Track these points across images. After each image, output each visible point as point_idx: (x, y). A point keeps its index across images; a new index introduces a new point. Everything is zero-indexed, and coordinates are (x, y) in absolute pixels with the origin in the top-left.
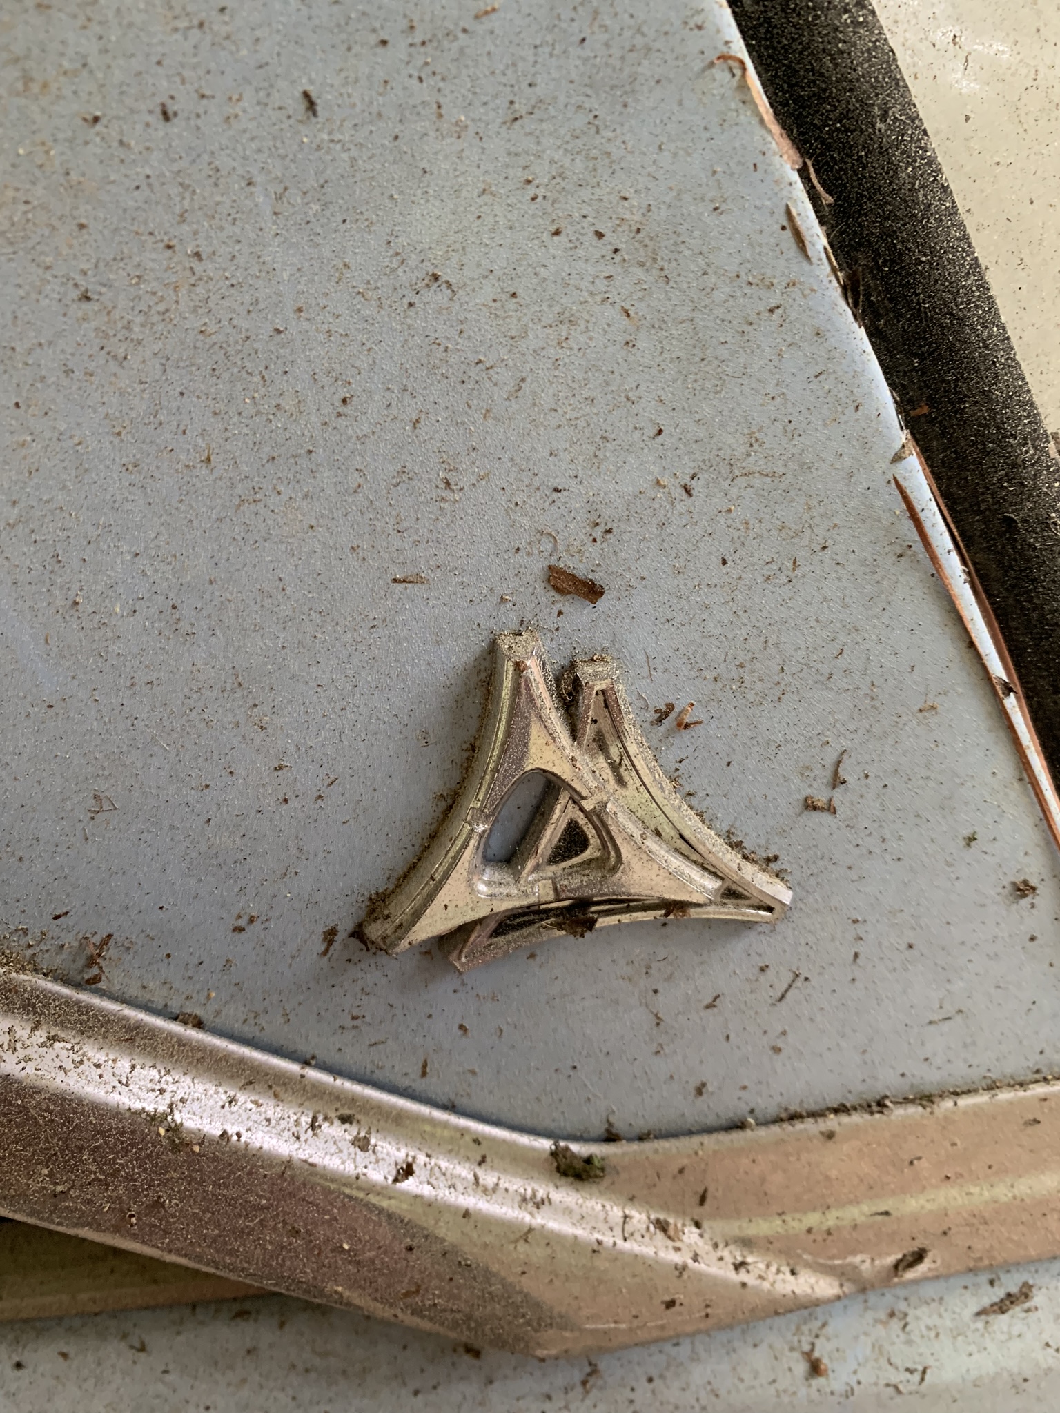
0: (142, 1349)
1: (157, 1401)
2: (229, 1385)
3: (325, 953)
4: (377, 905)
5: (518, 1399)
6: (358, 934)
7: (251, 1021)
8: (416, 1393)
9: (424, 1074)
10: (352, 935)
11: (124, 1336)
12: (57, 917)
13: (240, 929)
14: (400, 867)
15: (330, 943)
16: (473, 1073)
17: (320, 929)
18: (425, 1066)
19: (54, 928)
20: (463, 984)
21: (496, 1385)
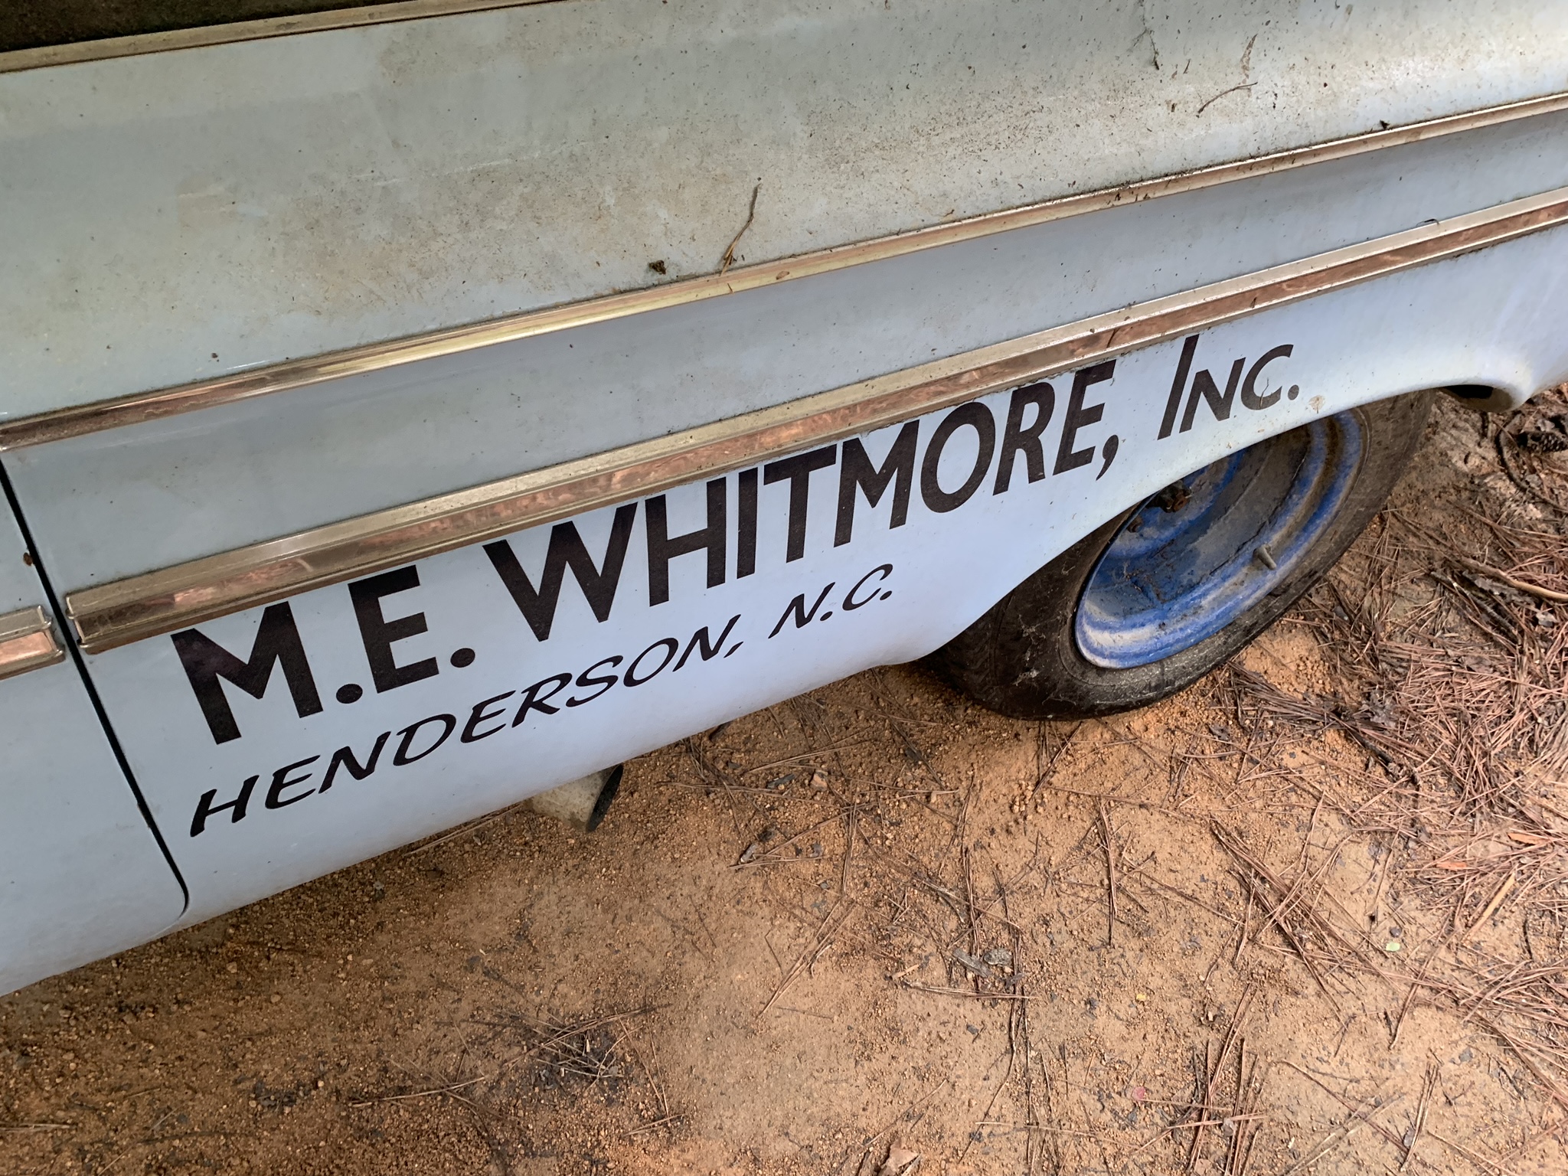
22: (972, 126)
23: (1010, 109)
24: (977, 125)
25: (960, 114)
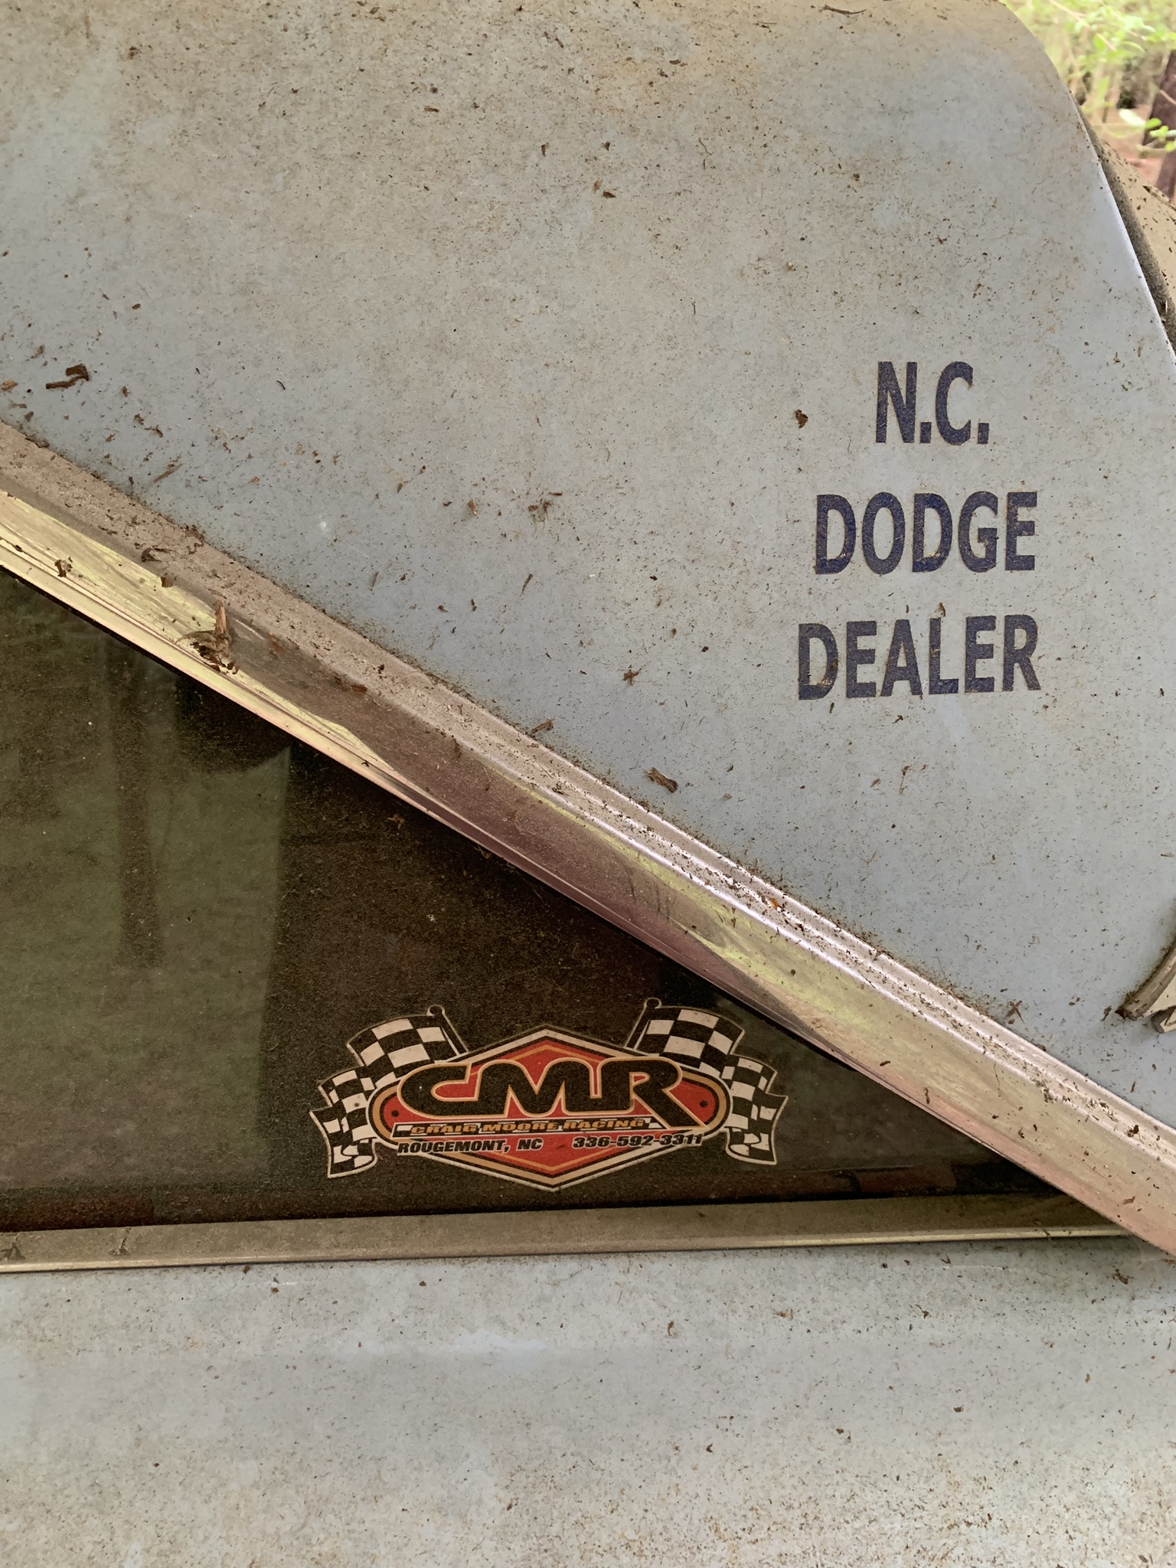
0: (949, 1262)
1: (954, 1294)
2: (993, 1287)
3: (1103, 1020)
4: (1131, 998)
5: (1148, 1311)
6: (1121, 1012)
7: (1065, 1052)
8: (1093, 1302)
9: (1133, 1090)
10: (1116, 1012)
11: (938, 1254)
12: (1002, 991)
13: (1072, 1004)
14: (1142, 980)
15: (1107, 1014)
16: (1154, 1092)
17: (1105, 1007)
18: (1134, 1086)
19: (999, 996)
20: (1158, 1042)
21: (1136, 1301)
22: (829, 1535)
23: (918, 1513)
24: (840, 1535)
25: (810, 1509)
